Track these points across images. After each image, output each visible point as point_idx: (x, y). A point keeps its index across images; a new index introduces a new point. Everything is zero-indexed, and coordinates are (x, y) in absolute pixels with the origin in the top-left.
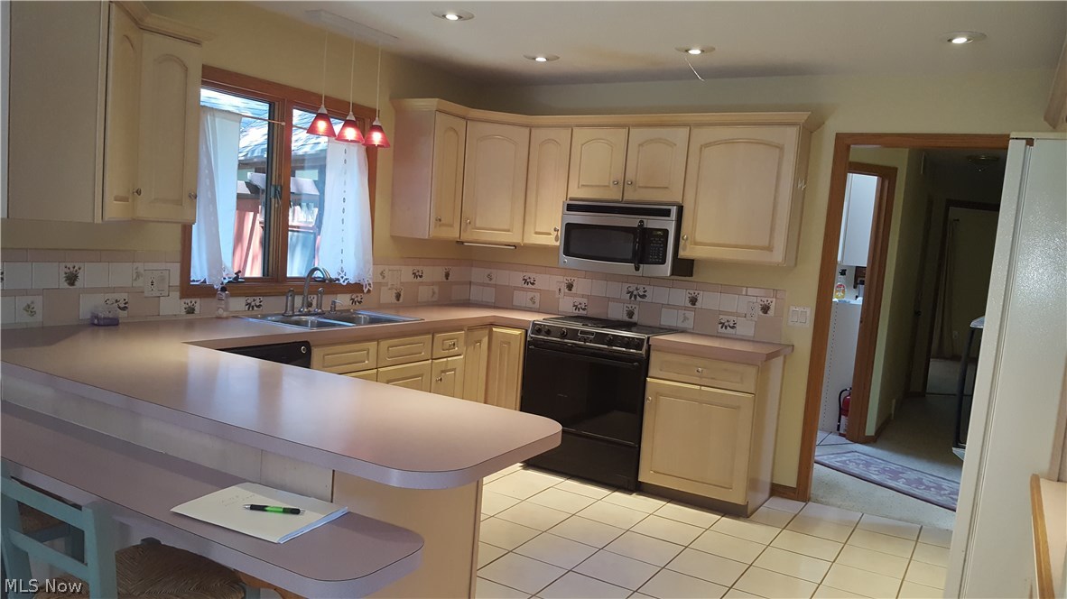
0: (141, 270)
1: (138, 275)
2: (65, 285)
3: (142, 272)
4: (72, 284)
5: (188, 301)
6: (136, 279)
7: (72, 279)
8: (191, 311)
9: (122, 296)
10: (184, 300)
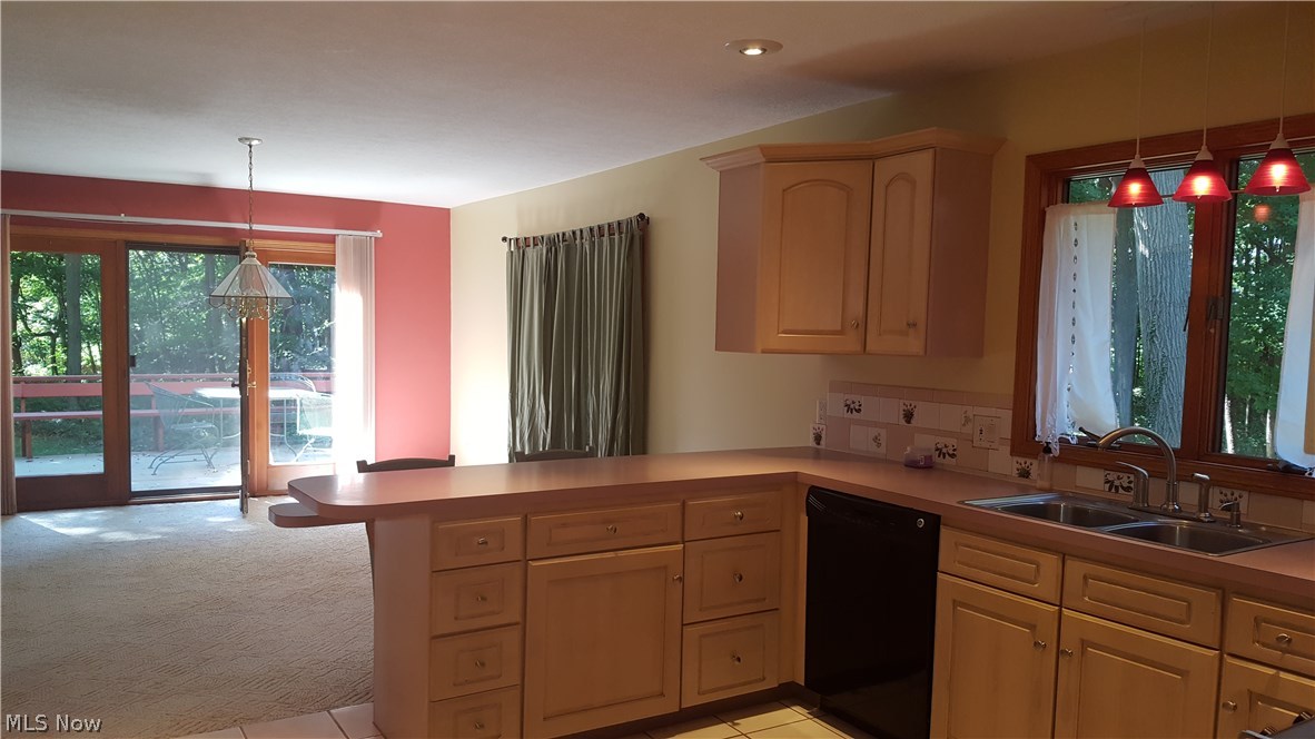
0: (970, 414)
1: (967, 420)
2: (903, 422)
3: (971, 417)
4: (909, 422)
5: (1022, 460)
6: (964, 425)
7: (909, 416)
8: (1025, 474)
9: (951, 442)
10: (1016, 459)
